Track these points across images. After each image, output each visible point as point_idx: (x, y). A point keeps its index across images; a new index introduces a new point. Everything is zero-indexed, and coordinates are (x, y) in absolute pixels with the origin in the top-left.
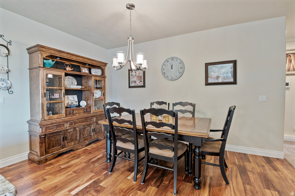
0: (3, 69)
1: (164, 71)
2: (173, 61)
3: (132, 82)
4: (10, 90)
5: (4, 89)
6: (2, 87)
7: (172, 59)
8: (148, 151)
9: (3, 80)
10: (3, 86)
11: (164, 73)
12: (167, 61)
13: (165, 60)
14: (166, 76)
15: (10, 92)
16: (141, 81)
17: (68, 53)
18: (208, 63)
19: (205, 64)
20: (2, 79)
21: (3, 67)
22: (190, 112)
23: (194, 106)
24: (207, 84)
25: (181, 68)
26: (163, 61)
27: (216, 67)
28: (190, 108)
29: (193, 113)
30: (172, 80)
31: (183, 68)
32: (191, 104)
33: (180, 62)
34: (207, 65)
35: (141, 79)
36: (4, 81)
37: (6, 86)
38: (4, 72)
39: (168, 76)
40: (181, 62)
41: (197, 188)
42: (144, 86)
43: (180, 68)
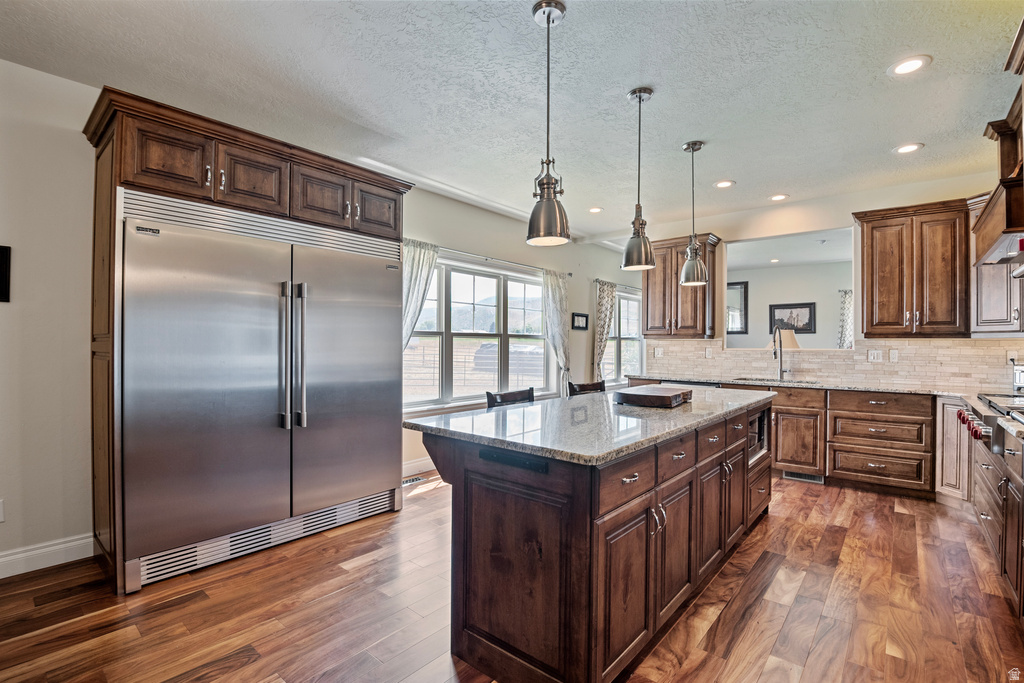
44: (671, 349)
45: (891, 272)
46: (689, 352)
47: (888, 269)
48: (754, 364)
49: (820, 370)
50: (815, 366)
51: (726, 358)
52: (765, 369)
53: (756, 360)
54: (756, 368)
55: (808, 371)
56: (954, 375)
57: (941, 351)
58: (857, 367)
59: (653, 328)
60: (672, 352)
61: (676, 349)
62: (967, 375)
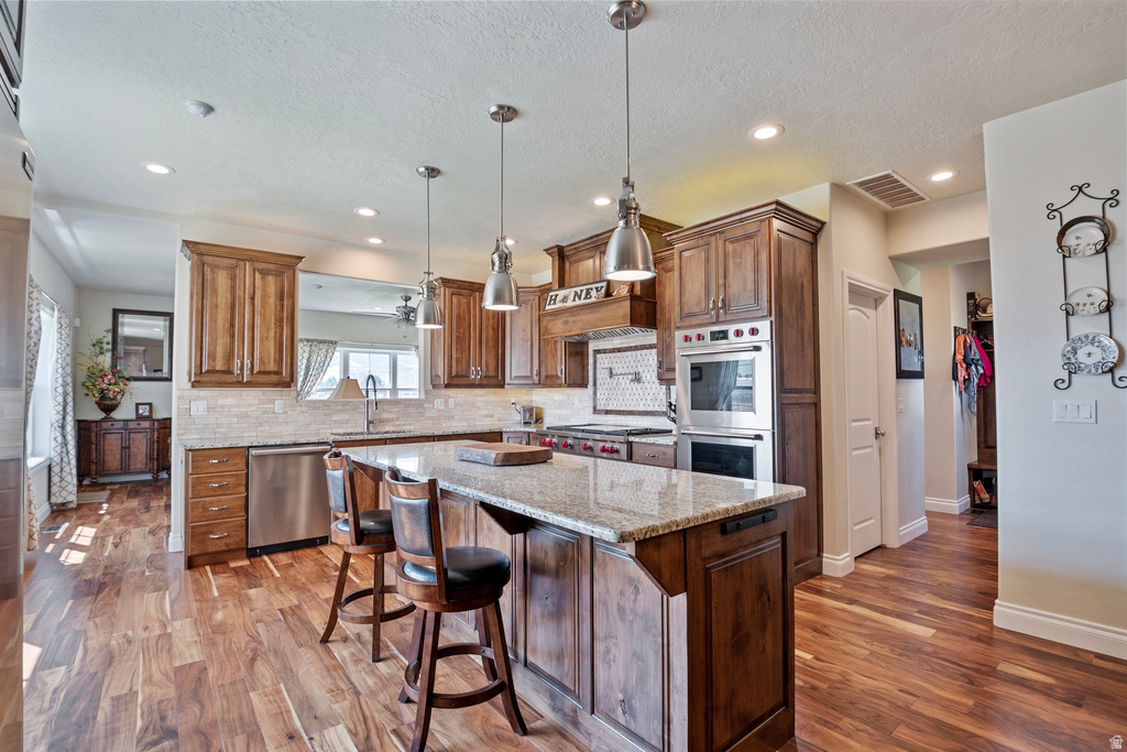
0: (1089, 300)
4: (1118, 374)
5: (1093, 371)
6: (1087, 366)
9: (1090, 338)
10: (1090, 361)
15: (1118, 383)
20: (1087, 337)
21: (1089, 295)
36: (1096, 344)
37: (1100, 359)
38: (1092, 311)
44: (221, 402)
45: (464, 334)
46: (250, 406)
47: (461, 330)
48: (335, 417)
49: (398, 419)
50: (393, 416)
51: (303, 412)
52: (346, 422)
53: (338, 411)
54: (336, 422)
55: (388, 421)
56: (486, 416)
57: (479, 399)
58: (427, 414)
59: (211, 372)
60: (222, 407)
61: (228, 402)
62: (492, 416)
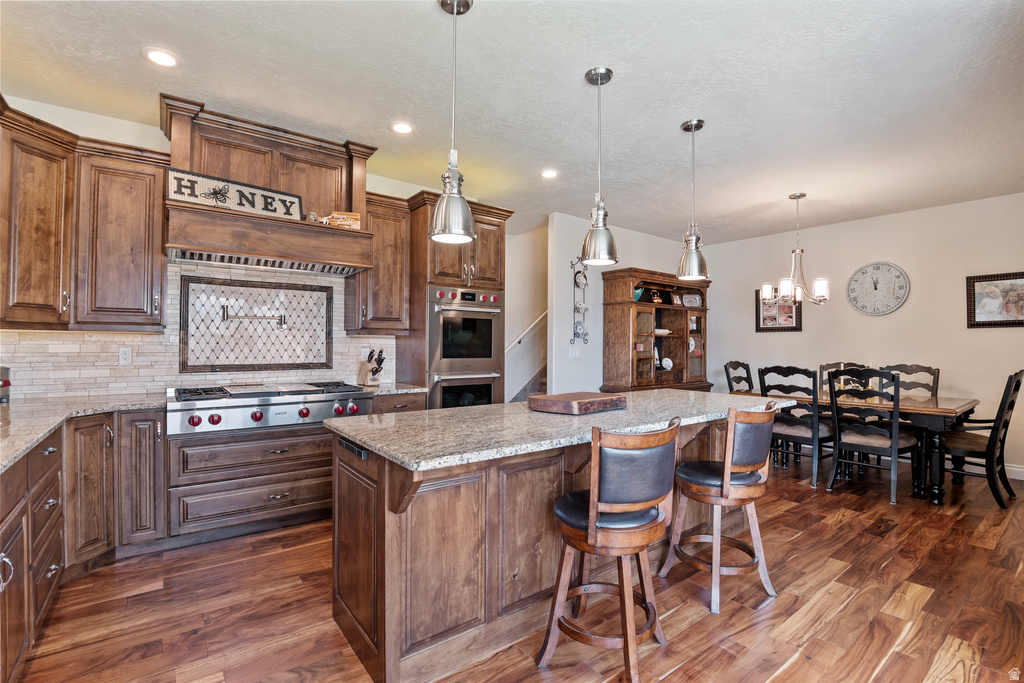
1: (853, 295)
2: (877, 272)
3: (764, 319)
4: (585, 338)
5: (582, 336)
7: (877, 267)
8: (840, 439)
9: (580, 322)
11: (855, 299)
12: (863, 271)
13: (857, 269)
14: (860, 304)
15: (585, 342)
16: (791, 317)
17: (661, 274)
18: (974, 278)
19: (967, 278)
21: (580, 305)
22: (926, 386)
23: (935, 373)
24: (973, 324)
25: (901, 288)
26: (853, 272)
27: (997, 286)
28: (928, 379)
29: (934, 389)
30: (876, 313)
31: (906, 287)
32: (928, 370)
33: (898, 274)
34: (971, 281)
35: (791, 312)
37: (583, 332)
38: (582, 312)
39: (863, 307)
40: (902, 274)
41: (936, 502)
42: (798, 328)
43: (897, 288)
